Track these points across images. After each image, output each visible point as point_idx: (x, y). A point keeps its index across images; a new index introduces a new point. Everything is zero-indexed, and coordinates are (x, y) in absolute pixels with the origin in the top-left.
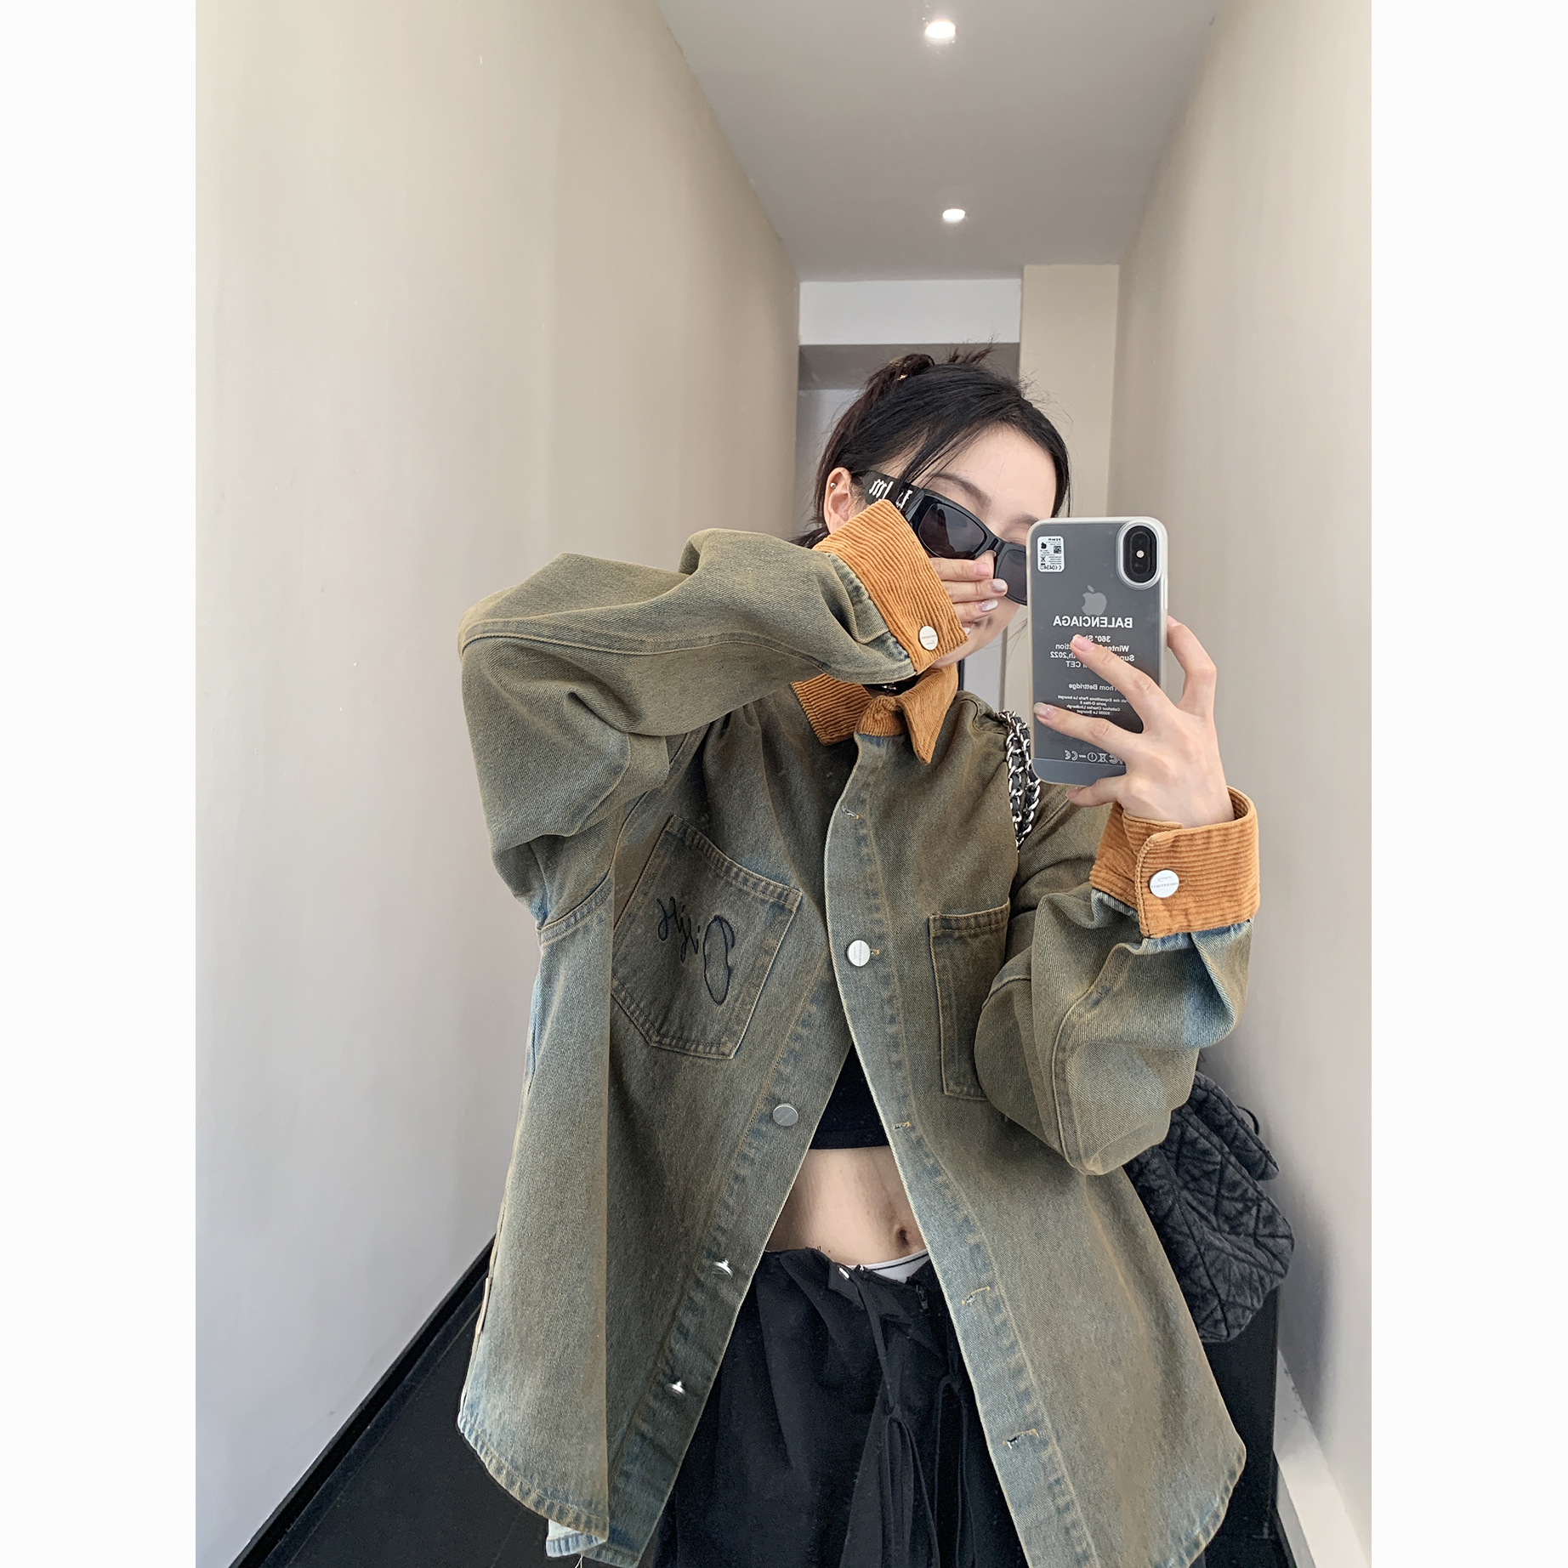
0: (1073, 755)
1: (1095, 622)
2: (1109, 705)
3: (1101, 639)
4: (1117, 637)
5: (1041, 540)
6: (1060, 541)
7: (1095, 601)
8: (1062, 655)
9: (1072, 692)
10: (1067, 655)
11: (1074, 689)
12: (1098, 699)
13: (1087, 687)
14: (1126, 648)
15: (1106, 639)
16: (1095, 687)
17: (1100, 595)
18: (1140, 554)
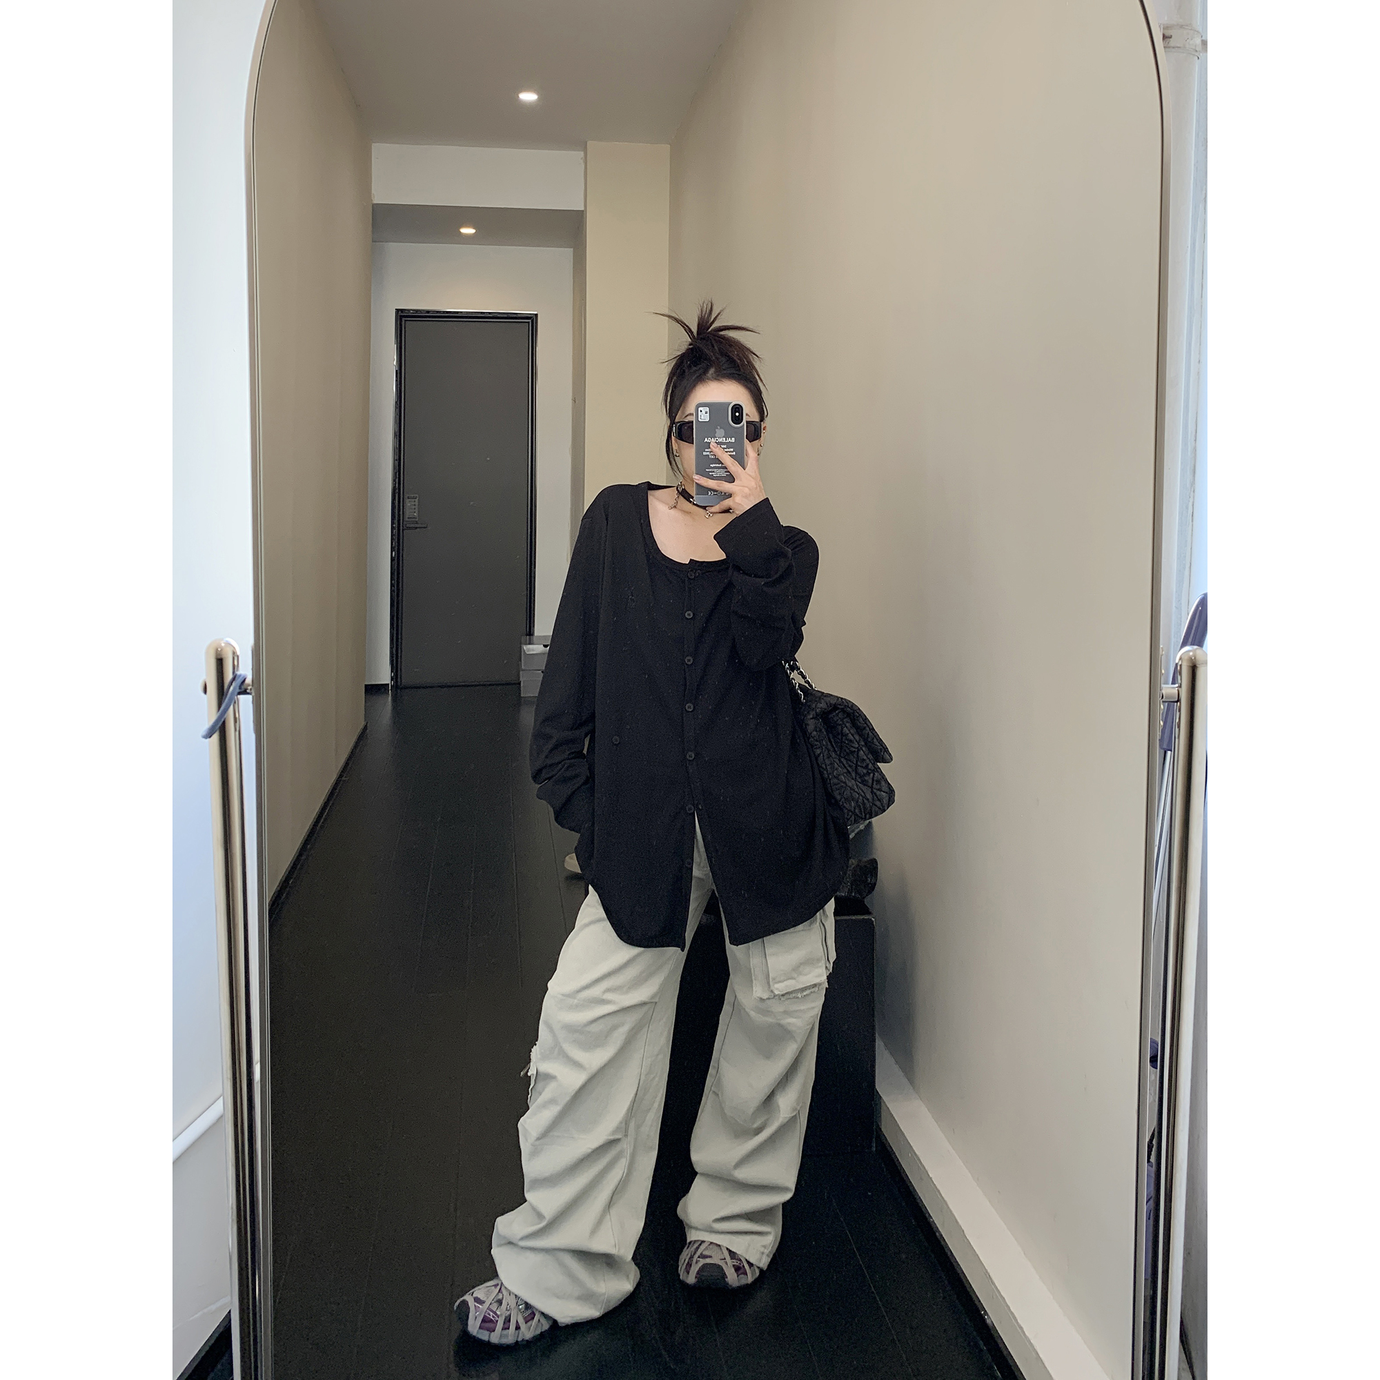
1: (720, 440)
2: (726, 472)
3: (722, 446)
4: (729, 445)
5: (700, 409)
6: (707, 409)
7: (720, 432)
8: (708, 453)
9: (712, 468)
13: (717, 465)
14: (732, 450)
15: (725, 446)
16: (720, 465)
17: (722, 430)
18: (737, 414)
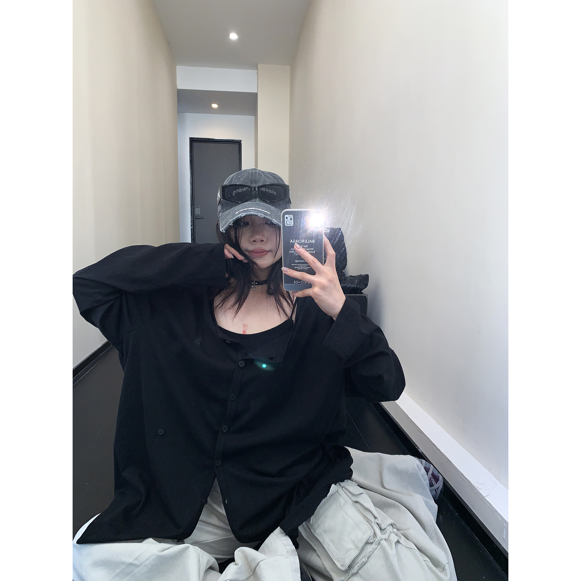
0: (296, 282)
1: (303, 241)
4: (310, 245)
7: (303, 235)
8: (293, 252)
10: (295, 252)
11: (297, 262)
12: (304, 265)
13: (300, 261)
14: (313, 249)
15: (306, 246)
